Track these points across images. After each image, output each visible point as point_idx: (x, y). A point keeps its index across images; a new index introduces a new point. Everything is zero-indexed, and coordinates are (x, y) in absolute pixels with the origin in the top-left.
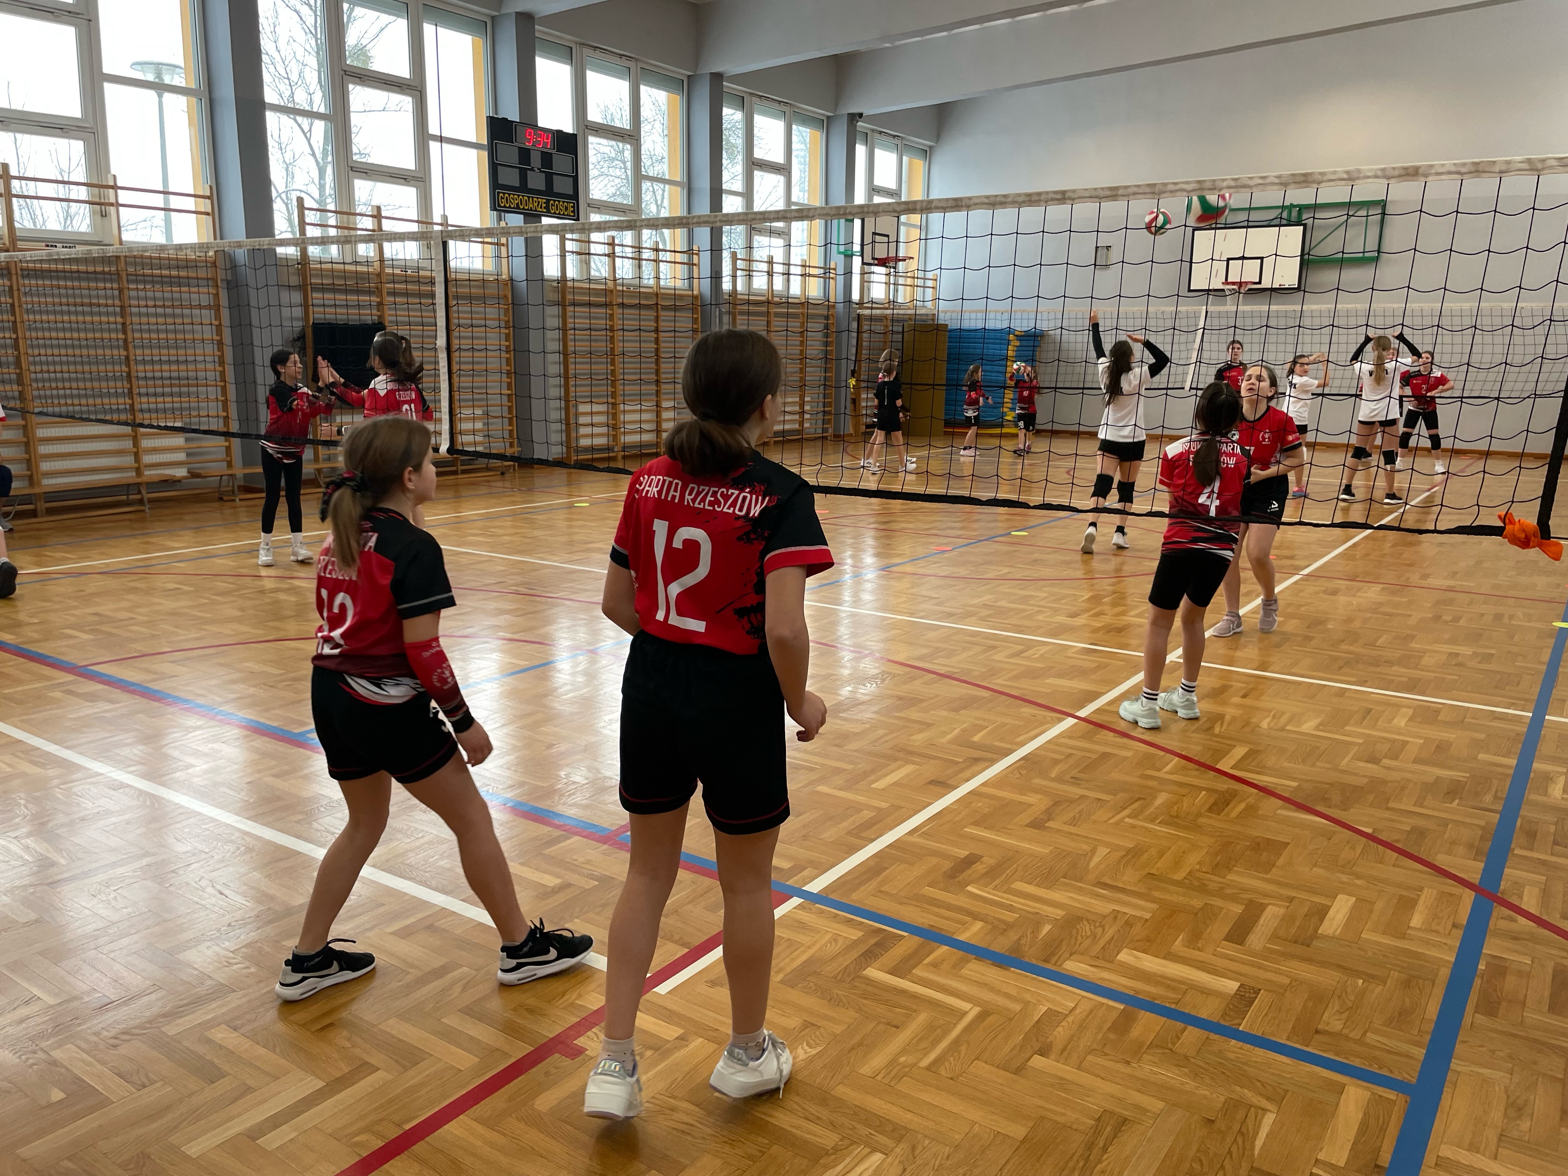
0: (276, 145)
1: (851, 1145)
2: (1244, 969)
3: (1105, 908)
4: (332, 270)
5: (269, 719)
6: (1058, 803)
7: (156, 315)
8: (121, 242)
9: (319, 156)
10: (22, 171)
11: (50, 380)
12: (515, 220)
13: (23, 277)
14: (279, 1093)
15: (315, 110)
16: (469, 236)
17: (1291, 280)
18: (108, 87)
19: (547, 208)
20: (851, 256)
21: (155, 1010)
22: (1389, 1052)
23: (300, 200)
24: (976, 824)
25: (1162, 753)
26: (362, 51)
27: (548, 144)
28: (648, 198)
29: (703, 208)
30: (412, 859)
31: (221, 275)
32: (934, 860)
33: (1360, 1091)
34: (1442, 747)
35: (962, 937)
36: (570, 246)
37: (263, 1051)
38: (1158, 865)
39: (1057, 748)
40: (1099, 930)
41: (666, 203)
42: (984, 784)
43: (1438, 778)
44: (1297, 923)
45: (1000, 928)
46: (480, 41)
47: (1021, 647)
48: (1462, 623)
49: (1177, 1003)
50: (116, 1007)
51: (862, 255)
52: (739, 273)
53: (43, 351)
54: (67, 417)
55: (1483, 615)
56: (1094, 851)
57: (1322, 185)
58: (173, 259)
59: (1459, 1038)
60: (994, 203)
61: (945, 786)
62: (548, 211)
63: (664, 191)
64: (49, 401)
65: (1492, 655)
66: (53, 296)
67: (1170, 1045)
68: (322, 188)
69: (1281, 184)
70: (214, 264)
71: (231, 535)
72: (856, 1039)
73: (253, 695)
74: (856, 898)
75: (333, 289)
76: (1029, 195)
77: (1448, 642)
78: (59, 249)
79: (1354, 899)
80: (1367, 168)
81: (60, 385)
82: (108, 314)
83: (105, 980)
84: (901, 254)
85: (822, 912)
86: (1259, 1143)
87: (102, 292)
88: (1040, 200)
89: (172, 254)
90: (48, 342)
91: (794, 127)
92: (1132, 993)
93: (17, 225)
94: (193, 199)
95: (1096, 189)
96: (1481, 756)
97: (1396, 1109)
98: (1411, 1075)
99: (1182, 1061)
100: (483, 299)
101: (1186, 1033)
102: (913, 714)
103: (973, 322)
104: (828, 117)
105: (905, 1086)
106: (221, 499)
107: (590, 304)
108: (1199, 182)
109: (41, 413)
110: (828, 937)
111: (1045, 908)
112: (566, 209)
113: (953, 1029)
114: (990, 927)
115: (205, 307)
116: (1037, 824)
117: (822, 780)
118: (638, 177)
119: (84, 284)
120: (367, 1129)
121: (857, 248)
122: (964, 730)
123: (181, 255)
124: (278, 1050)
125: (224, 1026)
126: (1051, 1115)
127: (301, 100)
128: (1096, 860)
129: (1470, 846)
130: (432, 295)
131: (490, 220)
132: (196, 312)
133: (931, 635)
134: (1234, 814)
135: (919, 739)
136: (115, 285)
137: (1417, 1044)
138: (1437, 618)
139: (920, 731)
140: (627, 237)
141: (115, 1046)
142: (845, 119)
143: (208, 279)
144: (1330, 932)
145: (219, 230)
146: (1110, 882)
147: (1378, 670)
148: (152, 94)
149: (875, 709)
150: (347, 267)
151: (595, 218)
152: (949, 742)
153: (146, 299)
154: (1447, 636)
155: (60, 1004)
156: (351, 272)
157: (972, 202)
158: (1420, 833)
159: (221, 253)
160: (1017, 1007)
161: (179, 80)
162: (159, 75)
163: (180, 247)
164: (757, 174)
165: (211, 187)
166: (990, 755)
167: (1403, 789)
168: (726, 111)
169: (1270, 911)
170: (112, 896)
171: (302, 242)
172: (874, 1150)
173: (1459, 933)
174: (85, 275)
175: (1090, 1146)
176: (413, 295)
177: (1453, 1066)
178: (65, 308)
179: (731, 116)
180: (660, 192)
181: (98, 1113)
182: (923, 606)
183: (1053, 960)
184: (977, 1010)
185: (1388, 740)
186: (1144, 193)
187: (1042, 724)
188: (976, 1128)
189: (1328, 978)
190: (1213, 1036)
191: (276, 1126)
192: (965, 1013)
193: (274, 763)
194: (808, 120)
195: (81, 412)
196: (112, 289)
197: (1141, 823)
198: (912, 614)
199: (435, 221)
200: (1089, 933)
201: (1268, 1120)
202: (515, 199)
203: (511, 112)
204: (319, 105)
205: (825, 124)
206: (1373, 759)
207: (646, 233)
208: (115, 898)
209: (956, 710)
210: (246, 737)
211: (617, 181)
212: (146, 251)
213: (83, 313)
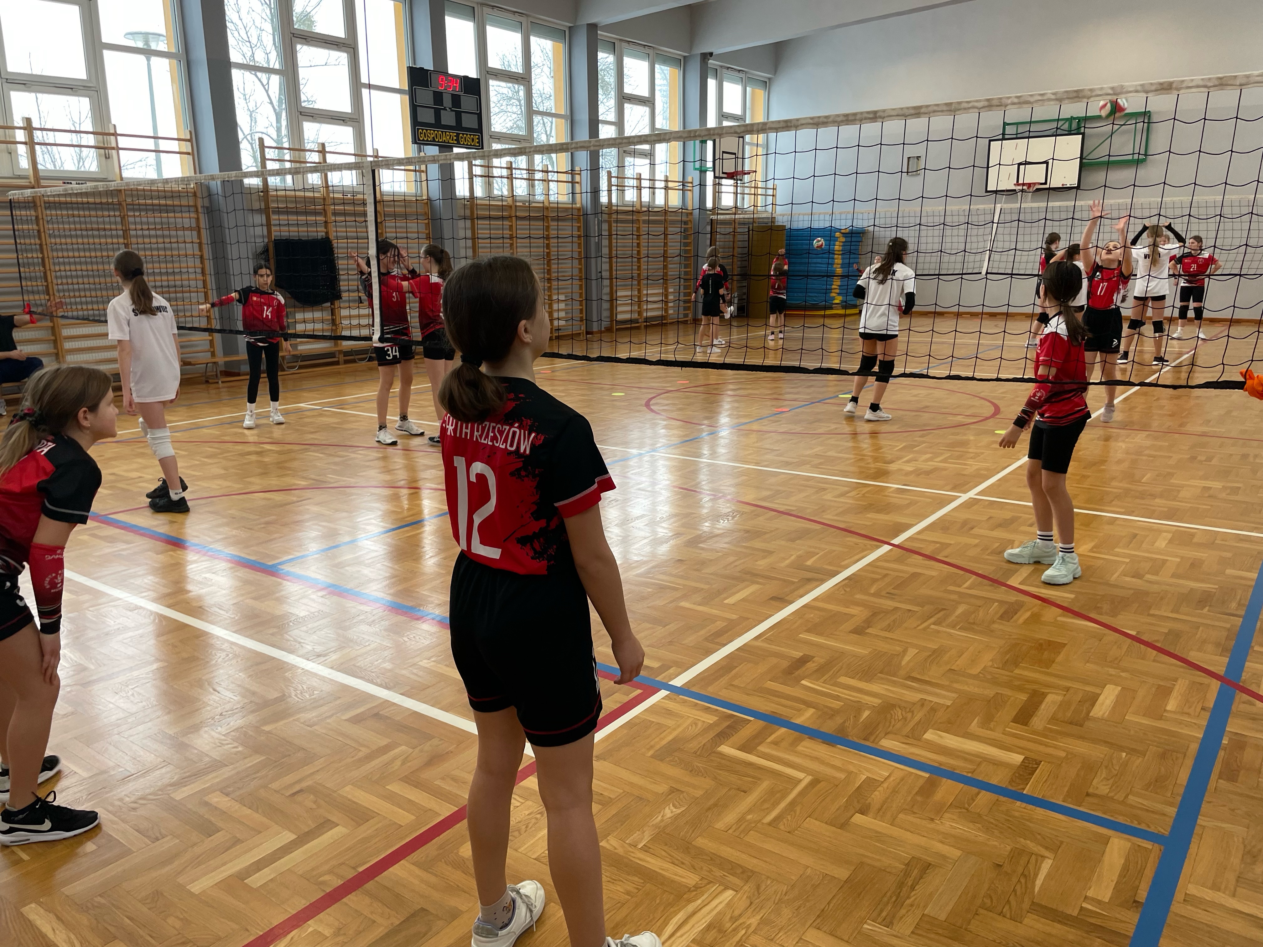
0: (242, 96)
1: (708, 883)
2: (1031, 745)
3: (913, 696)
4: (286, 196)
5: (248, 554)
6: (876, 614)
7: (150, 236)
8: (122, 179)
9: (276, 103)
10: (43, 124)
11: (69, 290)
12: (432, 151)
13: (46, 209)
14: (261, 844)
15: (271, 67)
16: (393, 165)
17: (1072, 180)
18: (106, 53)
19: (457, 140)
20: (705, 171)
21: (166, 781)
22: (1147, 811)
23: (261, 140)
24: (808, 631)
25: (962, 572)
26: (307, 17)
27: (456, 88)
28: (539, 129)
29: (583, 135)
30: (361, 663)
31: (200, 203)
32: (774, 661)
33: (1122, 842)
34: (1195, 564)
35: (798, 721)
36: (477, 171)
37: (249, 811)
38: (958, 663)
39: (875, 569)
40: (909, 715)
41: (553, 133)
42: (815, 600)
43: (1192, 589)
44: (1072, 708)
45: (828, 713)
46: (401, 5)
47: (846, 489)
48: (1214, 462)
49: (972, 773)
50: (135, 779)
51: (714, 170)
52: (614, 188)
53: (62, 268)
54: (83, 319)
55: (1231, 455)
56: (905, 651)
57: (1092, 99)
58: (161, 191)
59: (1205, 799)
60: (817, 123)
61: (782, 601)
62: (458, 143)
63: (552, 123)
64: (69, 307)
65: (1240, 488)
66: (69, 223)
67: (966, 806)
68: (279, 130)
69: (1057, 99)
70: (195, 194)
71: (216, 411)
72: (711, 802)
73: (235, 536)
74: (711, 691)
75: (287, 212)
76: (846, 115)
77: (1201, 478)
78: (74, 185)
79: (1120, 688)
80: (1129, 84)
81: (77, 294)
82: (112, 237)
83: (126, 758)
84: (747, 168)
85: (685, 702)
86: (1039, 882)
87: (107, 219)
88: (855, 120)
89: (161, 187)
90: (66, 260)
91: (657, 66)
92: (936, 765)
93: (40, 167)
94: (177, 142)
95: (902, 109)
96: (1229, 571)
97: (1152, 856)
98: (1165, 830)
99: (975, 818)
100: (405, 216)
101: (979, 797)
102: (757, 544)
103: (801, 223)
104: (685, 57)
105: (752, 838)
106: (207, 382)
107: (490, 218)
108: (988, 100)
109: (63, 317)
110: (689, 721)
111: (866, 697)
112: (473, 140)
113: (790, 793)
114: (820, 713)
115: (187, 229)
116: (859, 631)
117: (684, 597)
118: (530, 112)
119: (93, 213)
120: (330, 872)
121: (710, 164)
122: (799, 557)
123: (168, 187)
124: (260, 811)
125: (218, 793)
126: (869, 861)
127: (260, 59)
128: (907, 658)
129: (1218, 644)
130: (365, 214)
131: (412, 151)
132: (180, 233)
133: (773, 480)
134: (1021, 621)
135: (762, 564)
136: (117, 213)
137: (1171, 804)
138: (1193, 458)
139: (764, 558)
140: (522, 161)
141: (134, 809)
142: (698, 59)
143: (189, 206)
144: (1100, 715)
145: (198, 166)
146: (918, 677)
147: (1143, 502)
148: (142, 58)
149: (727, 540)
150: (298, 193)
151: (496, 146)
152: (787, 566)
153: (141, 223)
154: (1201, 473)
155: (90, 777)
156: (300, 197)
157: (799, 123)
158: (1176, 635)
159: (199, 185)
160: (842, 776)
161: (162, 46)
162: (147, 43)
163: (167, 181)
164: (627, 106)
165: (190, 132)
166: (820, 576)
167: (1162, 599)
168: (601, 55)
169: (1050, 698)
170: (130, 693)
171: (263, 173)
172: (726, 888)
173: (1207, 715)
174: (93, 206)
175: (901, 885)
176: (350, 215)
177: (1199, 821)
178: (79, 233)
179: (605, 59)
180: (549, 124)
181: (123, 860)
182: (768, 457)
183: (872, 738)
184: (809, 778)
185: (1151, 559)
186: (942, 111)
187: (863, 550)
188: (809, 871)
189: (1097, 752)
190: (1002, 798)
191: (259, 870)
192: (800, 781)
193: (253, 588)
194: (667, 60)
195: (94, 315)
196: (115, 216)
197: (944, 629)
198: (757, 464)
199: (368, 154)
200: (901, 717)
201: (1046, 866)
202: (432, 133)
203: (427, 63)
204: (275, 63)
205: (682, 63)
206: (1137, 575)
207: (538, 158)
208: (133, 695)
209: (792, 540)
210: (231, 568)
211: (514, 116)
212: (140, 185)
213: (93, 236)
